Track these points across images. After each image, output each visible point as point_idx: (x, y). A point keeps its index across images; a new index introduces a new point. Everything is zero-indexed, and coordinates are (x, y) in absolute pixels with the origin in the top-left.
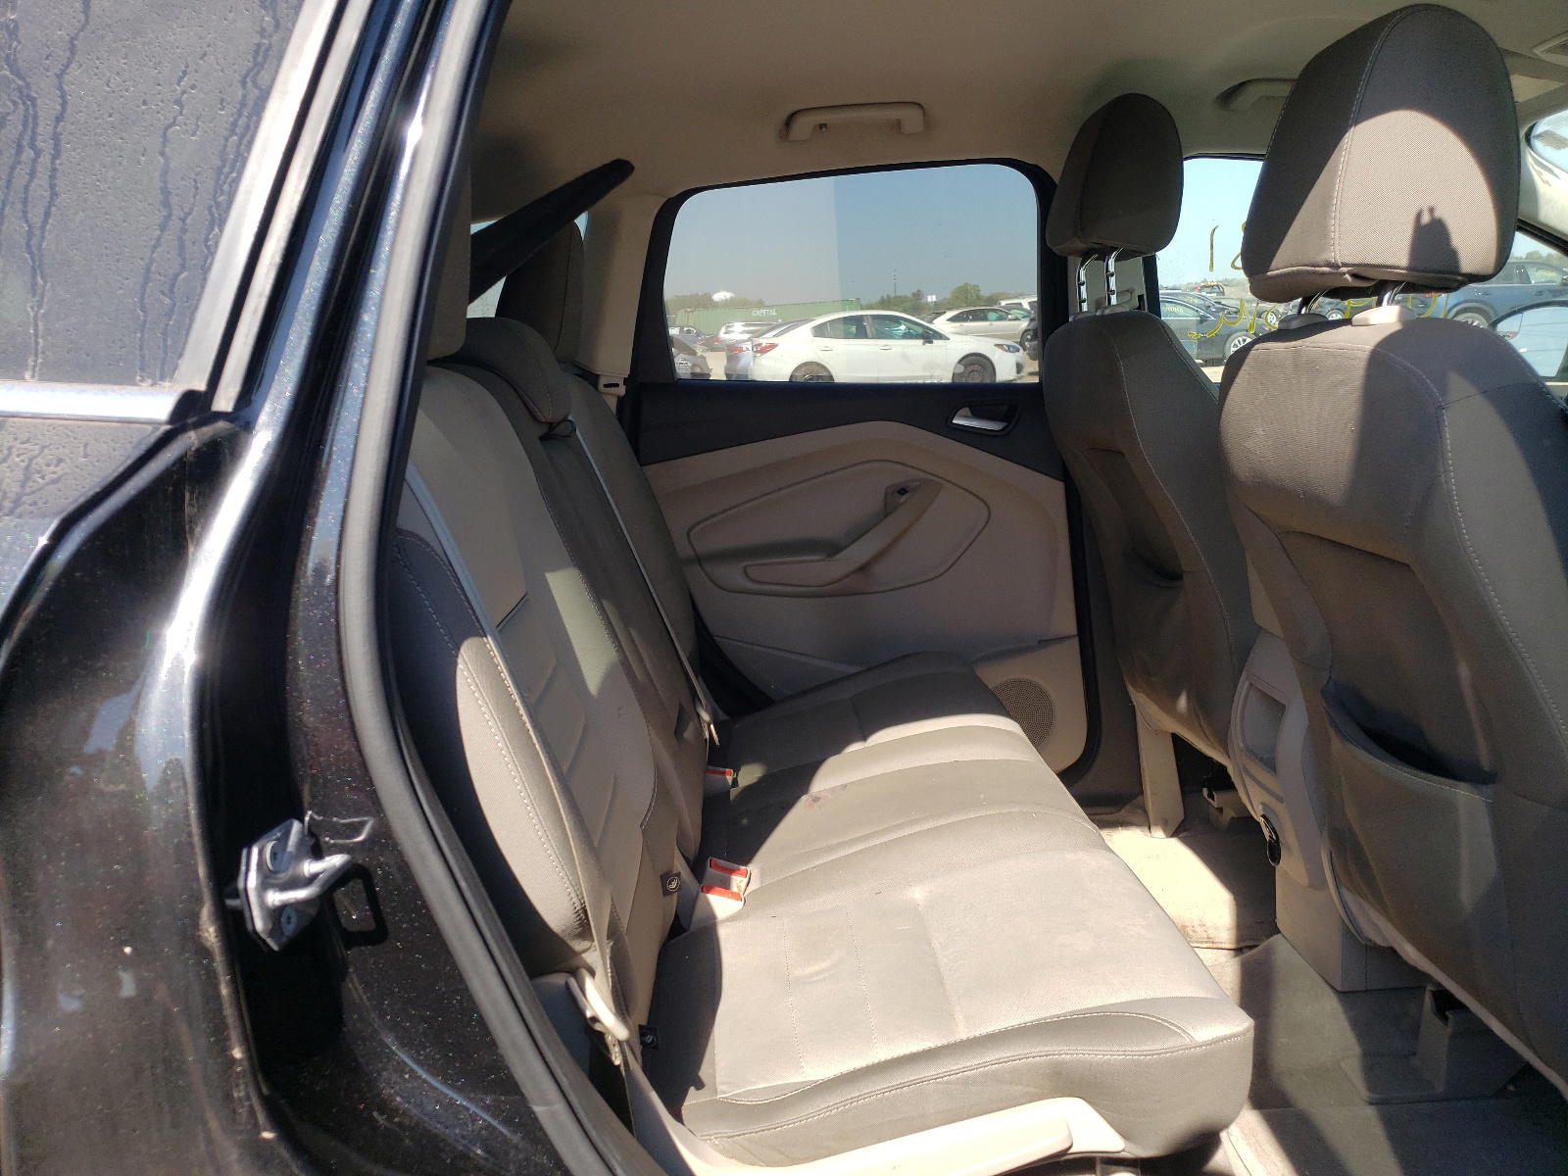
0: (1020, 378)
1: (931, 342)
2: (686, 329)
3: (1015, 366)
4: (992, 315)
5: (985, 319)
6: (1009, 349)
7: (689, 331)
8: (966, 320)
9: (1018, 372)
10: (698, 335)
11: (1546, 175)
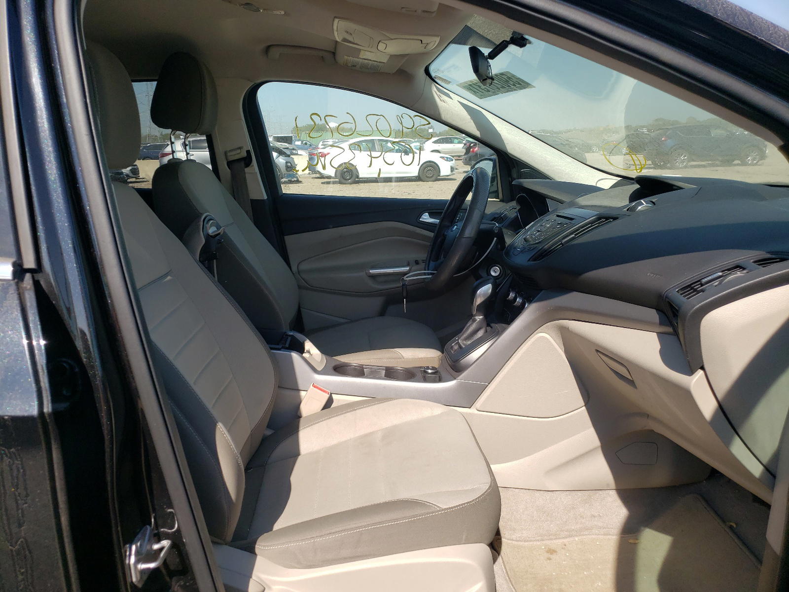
0: (452, 175)
1: (408, 155)
2: (304, 142)
3: (450, 168)
4: (456, 141)
5: (452, 142)
6: (447, 159)
7: (306, 144)
8: (443, 143)
9: (452, 171)
10: (310, 145)
11: (444, 98)
